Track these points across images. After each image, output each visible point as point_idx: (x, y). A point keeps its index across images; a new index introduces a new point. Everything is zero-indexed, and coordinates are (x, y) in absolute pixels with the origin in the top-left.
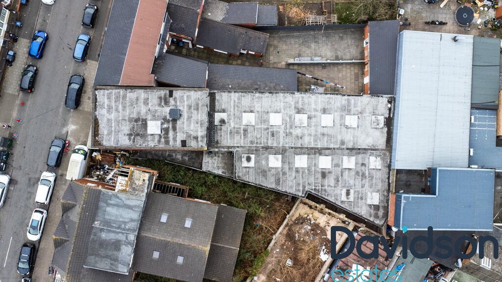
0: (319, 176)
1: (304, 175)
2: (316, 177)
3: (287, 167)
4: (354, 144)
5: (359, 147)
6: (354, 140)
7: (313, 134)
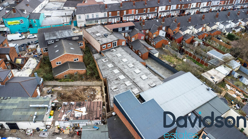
0: (115, 78)
1: (112, 74)
2: (114, 78)
3: (111, 69)
4: (137, 82)
5: (137, 84)
6: (138, 81)
7: (129, 70)
